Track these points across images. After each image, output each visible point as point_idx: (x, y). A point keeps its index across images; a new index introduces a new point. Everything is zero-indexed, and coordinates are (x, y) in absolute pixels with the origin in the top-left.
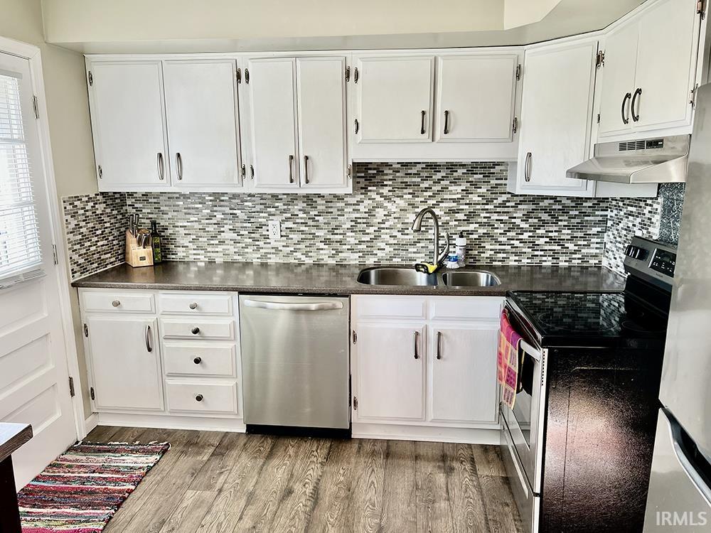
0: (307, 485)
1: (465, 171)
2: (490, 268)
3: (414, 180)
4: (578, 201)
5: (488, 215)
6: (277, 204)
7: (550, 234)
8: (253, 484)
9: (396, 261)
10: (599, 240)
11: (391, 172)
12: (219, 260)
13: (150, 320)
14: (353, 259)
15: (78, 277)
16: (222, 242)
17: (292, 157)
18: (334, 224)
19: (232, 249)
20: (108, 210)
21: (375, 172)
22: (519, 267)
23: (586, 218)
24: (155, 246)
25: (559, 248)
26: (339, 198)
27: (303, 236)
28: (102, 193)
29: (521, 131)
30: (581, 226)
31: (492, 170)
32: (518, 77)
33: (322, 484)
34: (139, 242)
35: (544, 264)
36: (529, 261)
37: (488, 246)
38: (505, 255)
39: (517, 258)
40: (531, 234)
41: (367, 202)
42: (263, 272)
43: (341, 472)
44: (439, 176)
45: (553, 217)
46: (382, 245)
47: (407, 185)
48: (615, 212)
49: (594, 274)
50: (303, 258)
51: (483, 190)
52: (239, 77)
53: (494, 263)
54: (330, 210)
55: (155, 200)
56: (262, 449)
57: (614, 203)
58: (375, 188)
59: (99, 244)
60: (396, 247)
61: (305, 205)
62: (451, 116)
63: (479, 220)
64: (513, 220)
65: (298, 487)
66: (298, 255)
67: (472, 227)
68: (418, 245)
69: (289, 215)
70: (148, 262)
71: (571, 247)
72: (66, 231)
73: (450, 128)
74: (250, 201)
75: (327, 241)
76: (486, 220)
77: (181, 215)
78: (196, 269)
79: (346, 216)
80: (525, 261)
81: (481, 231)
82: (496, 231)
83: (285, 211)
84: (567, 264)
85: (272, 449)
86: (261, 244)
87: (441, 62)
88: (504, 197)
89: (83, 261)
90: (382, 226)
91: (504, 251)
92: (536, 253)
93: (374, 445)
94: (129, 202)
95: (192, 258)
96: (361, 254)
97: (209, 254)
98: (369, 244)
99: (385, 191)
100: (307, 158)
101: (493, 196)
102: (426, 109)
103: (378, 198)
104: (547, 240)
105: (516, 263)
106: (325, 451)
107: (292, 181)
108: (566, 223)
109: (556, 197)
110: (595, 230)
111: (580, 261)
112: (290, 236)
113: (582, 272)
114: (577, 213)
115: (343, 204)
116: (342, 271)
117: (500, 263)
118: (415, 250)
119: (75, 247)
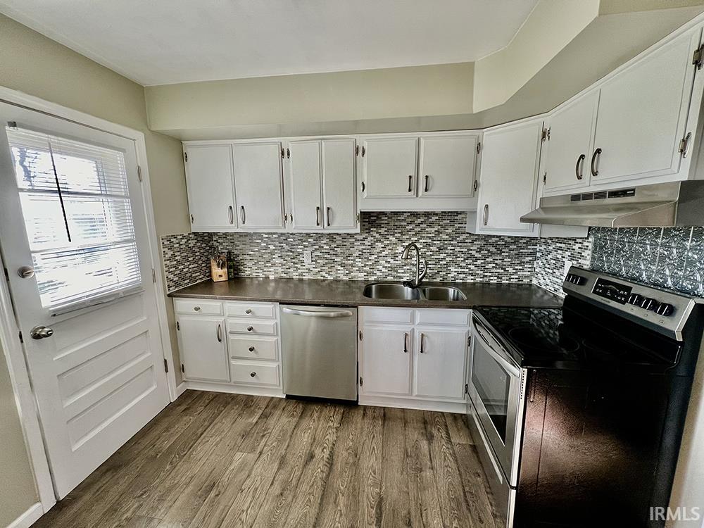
0: (325, 450)
1: (437, 218)
2: (455, 285)
3: (402, 224)
4: (516, 239)
5: (453, 248)
6: (309, 240)
7: (496, 262)
8: (285, 447)
9: (390, 278)
10: (530, 266)
11: (387, 218)
12: (272, 277)
13: (221, 320)
14: (361, 277)
15: (173, 290)
16: (274, 265)
17: (318, 208)
18: (347, 253)
19: (280, 270)
20: (199, 244)
21: (375, 218)
22: (474, 284)
23: (521, 251)
24: (229, 268)
25: (503, 271)
26: (351, 236)
27: (327, 261)
28: (194, 233)
29: (480, 189)
30: (518, 256)
31: (456, 218)
32: (478, 151)
33: (336, 449)
34: (218, 265)
35: (491, 281)
36: (481, 279)
37: (453, 269)
38: (464, 275)
39: (473, 277)
40: (483, 261)
41: (370, 239)
42: (300, 285)
43: (351, 437)
44: (419, 221)
45: (498, 249)
46: (380, 268)
47: (398, 227)
48: (544, 247)
49: (527, 289)
50: (327, 276)
51: (449, 231)
52: (283, 154)
53: (457, 281)
54: (345, 244)
55: (231, 238)
56: (295, 413)
57: (543, 240)
58: (375, 229)
59: (190, 267)
60: (390, 269)
61: (328, 240)
62: (430, 179)
63: (447, 252)
64: (470, 252)
65: (318, 452)
66: (324, 274)
67: (442, 256)
68: (405, 267)
69: (317, 247)
70: (224, 278)
71: (511, 270)
72: (164, 259)
73: (429, 187)
74: (292, 238)
75: (342, 265)
76: (451, 251)
77: (247, 247)
78: (257, 282)
79: (356, 247)
80: (478, 280)
81: (448, 259)
82: (458, 259)
83: (314, 245)
84: (508, 282)
85: (302, 413)
86: (299, 266)
87: (422, 141)
88: (464, 236)
89: (177, 278)
90: (380, 255)
91: (464, 273)
92: (486, 274)
93: (374, 412)
94: (214, 239)
95: (254, 275)
96: (366, 274)
97: (265, 273)
98: (371, 267)
99: (382, 231)
100: (328, 209)
101: (457, 235)
102: (412, 174)
103: (377, 236)
104: (494, 265)
105: (472, 281)
106: (339, 416)
107: (318, 224)
108: (507, 254)
109: (500, 236)
110: (528, 259)
111: (517, 280)
112: (318, 261)
113: (518, 288)
114: (515, 247)
115: (354, 240)
116: (353, 285)
117: (461, 281)
118: (403, 271)
119: (171, 270)
